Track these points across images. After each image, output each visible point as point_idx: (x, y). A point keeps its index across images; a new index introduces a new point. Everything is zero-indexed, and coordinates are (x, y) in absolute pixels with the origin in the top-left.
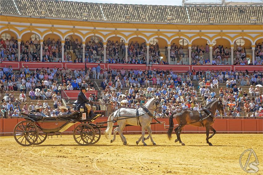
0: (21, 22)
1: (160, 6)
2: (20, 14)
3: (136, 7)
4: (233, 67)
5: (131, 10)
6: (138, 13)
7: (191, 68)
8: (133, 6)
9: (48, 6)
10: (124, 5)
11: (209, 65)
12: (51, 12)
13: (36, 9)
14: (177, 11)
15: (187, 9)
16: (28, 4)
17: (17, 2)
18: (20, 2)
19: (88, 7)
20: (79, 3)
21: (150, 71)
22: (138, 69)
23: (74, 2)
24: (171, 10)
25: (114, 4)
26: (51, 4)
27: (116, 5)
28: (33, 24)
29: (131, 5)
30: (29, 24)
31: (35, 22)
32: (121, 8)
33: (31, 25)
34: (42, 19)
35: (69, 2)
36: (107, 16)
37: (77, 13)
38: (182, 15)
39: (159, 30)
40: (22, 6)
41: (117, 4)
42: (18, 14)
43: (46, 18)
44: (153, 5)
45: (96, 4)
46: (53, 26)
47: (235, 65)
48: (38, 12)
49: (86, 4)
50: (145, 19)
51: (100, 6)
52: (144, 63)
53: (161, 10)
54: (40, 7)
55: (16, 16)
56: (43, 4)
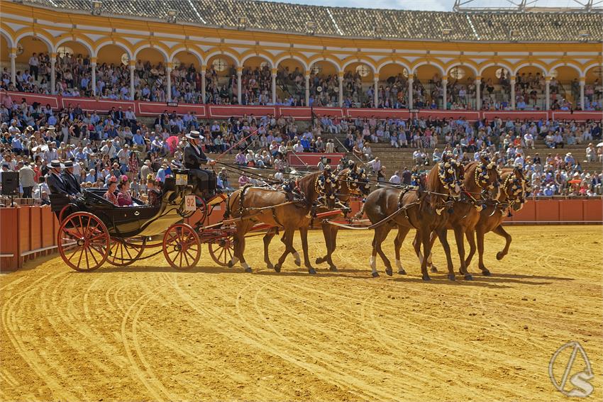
0: (205, 36)
1: (425, 12)
2: (205, 23)
3: (385, 14)
4: (550, 114)
5: (379, 18)
6: (391, 23)
7: (481, 115)
8: (382, 12)
9: (247, 10)
10: (366, 9)
11: (511, 111)
12: (254, 21)
13: (228, 14)
14: (453, 20)
15: (468, 18)
16: (214, 7)
17: (194, 3)
18: (200, 3)
19: (310, 13)
20: (294, 6)
21: (415, 121)
22: (399, 116)
23: (287, 5)
24: (443, 19)
25: (349, 9)
26: (250, 7)
27: (353, 10)
28: (226, 41)
29: (377, 9)
30: (218, 40)
31: (229, 37)
32: (363, 16)
33: (223, 41)
34: (240, 32)
35: (278, 4)
36: (343, 28)
37: (294, 23)
38: (462, 27)
39: (428, 52)
40: (204, 9)
41: (355, 8)
42: (201, 22)
43: (247, 29)
44: (412, 10)
45: (322, 8)
46: (258, 43)
47: (553, 109)
48: (233, 20)
49: (305, 7)
50: (406, 33)
51: (328, 11)
52: (402, 108)
53: (428, 18)
54: (234, 10)
55: (199, 25)
56: (237, 6)
